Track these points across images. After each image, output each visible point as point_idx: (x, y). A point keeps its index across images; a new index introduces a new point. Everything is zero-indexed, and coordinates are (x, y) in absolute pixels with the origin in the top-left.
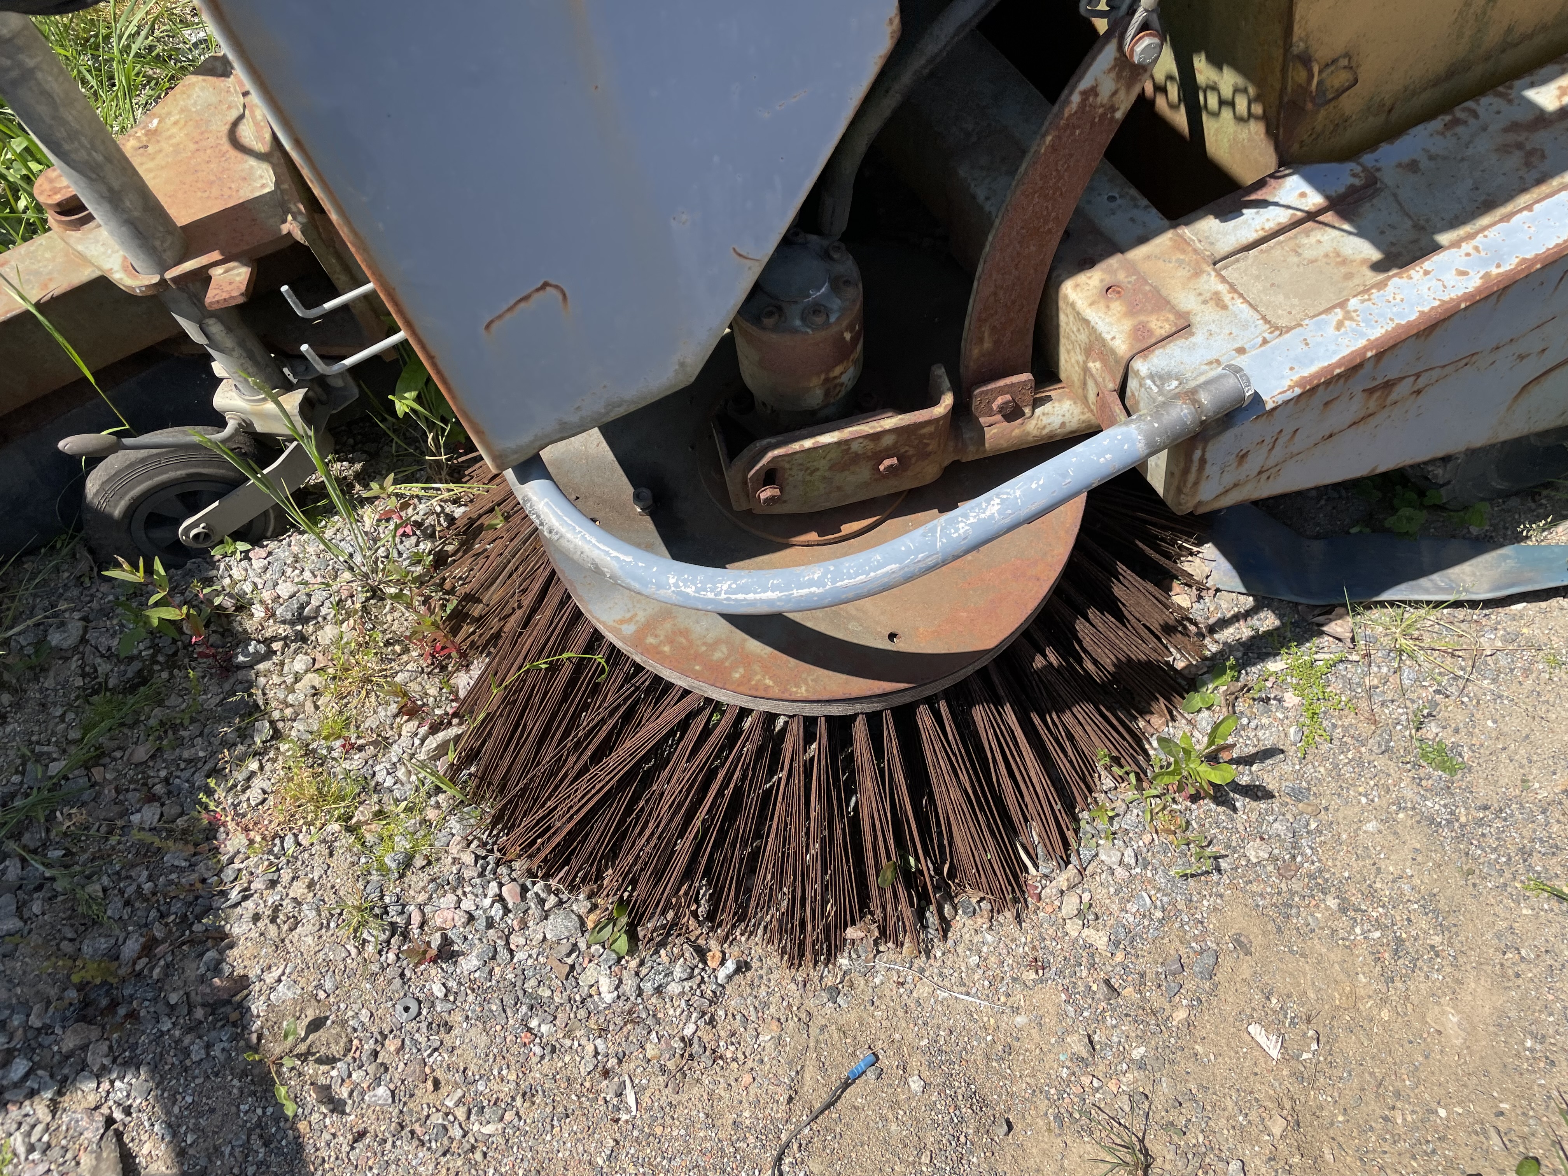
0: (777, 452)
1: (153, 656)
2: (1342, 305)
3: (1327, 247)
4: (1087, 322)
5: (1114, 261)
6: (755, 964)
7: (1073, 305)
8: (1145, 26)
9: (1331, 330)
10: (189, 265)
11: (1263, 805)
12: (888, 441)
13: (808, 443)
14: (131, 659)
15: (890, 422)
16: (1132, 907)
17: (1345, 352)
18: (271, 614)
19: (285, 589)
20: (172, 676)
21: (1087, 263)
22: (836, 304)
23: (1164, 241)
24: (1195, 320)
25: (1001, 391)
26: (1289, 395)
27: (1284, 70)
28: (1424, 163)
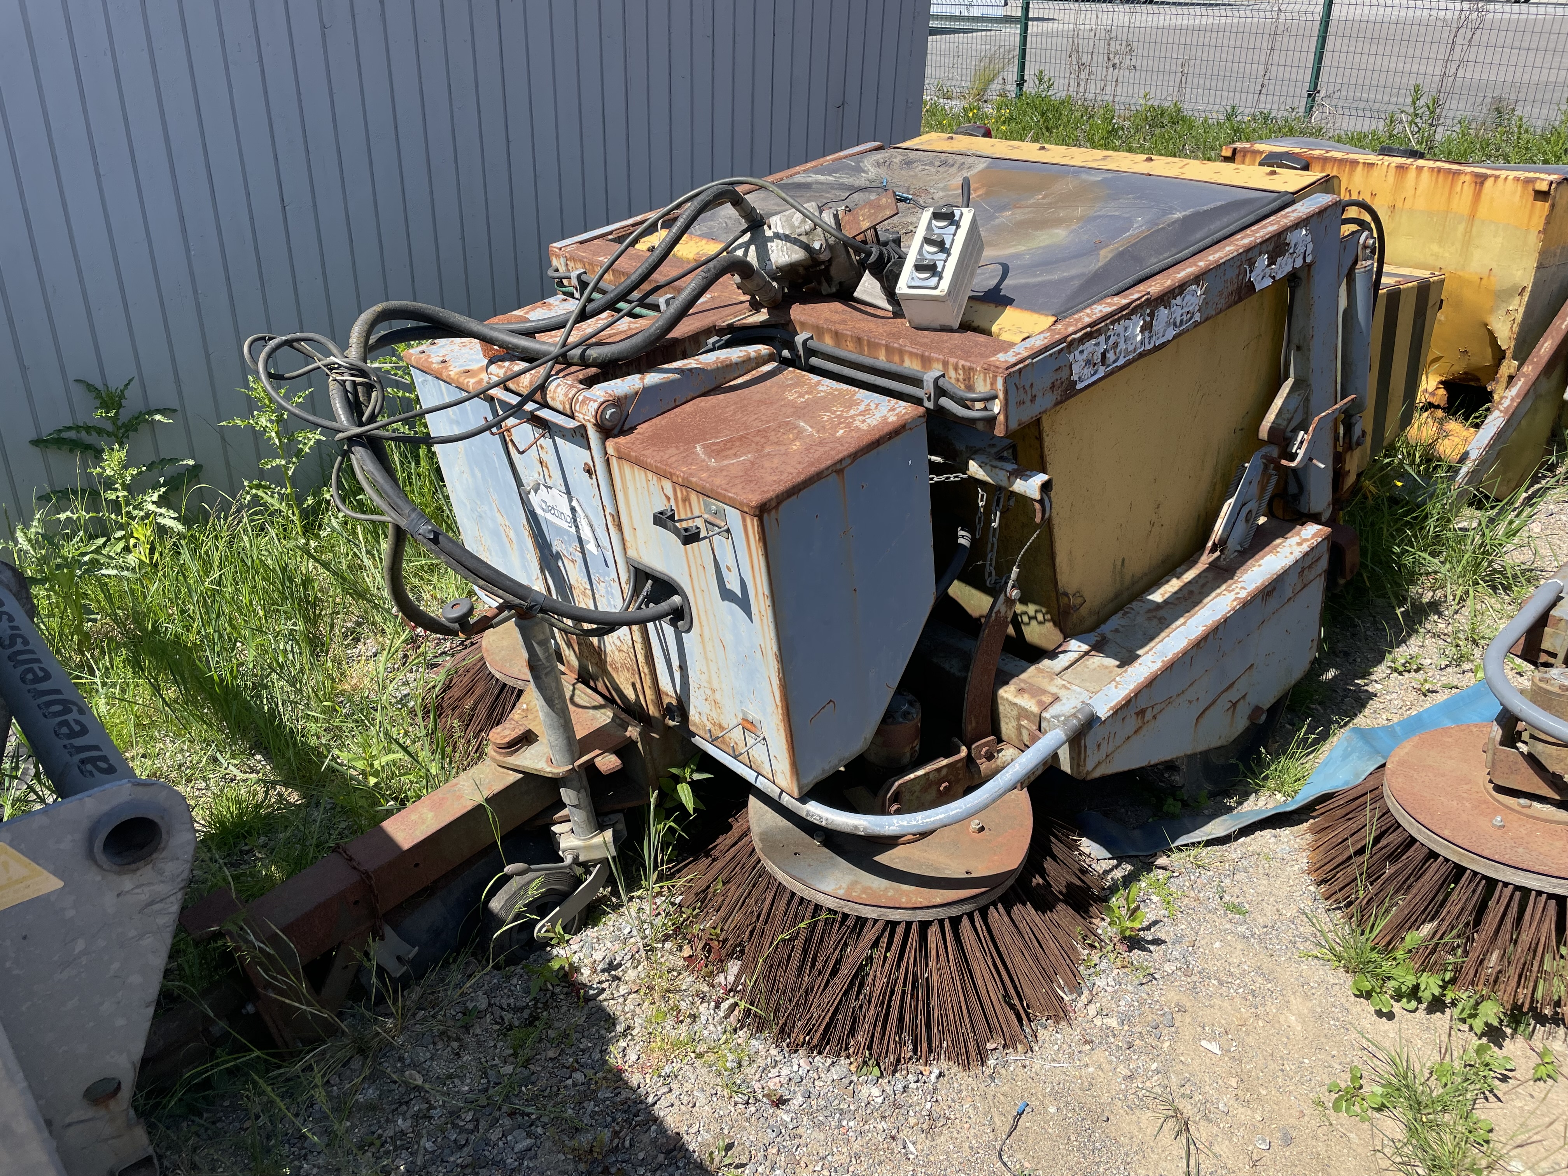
0: (900, 782)
1: (535, 1004)
2: (1114, 680)
3: (1098, 662)
4: (1016, 704)
5: (1015, 680)
7: (1007, 699)
8: (1013, 587)
9: (1115, 689)
10: (585, 758)
11: (1163, 946)
12: (944, 772)
13: (912, 776)
15: (943, 762)
16: (1122, 1003)
17: (1122, 695)
18: (594, 971)
19: (598, 956)
21: (1006, 683)
22: (913, 710)
23: (1032, 669)
24: (1060, 695)
25: (984, 745)
26: (1110, 713)
27: (1058, 600)
28: (1121, 629)
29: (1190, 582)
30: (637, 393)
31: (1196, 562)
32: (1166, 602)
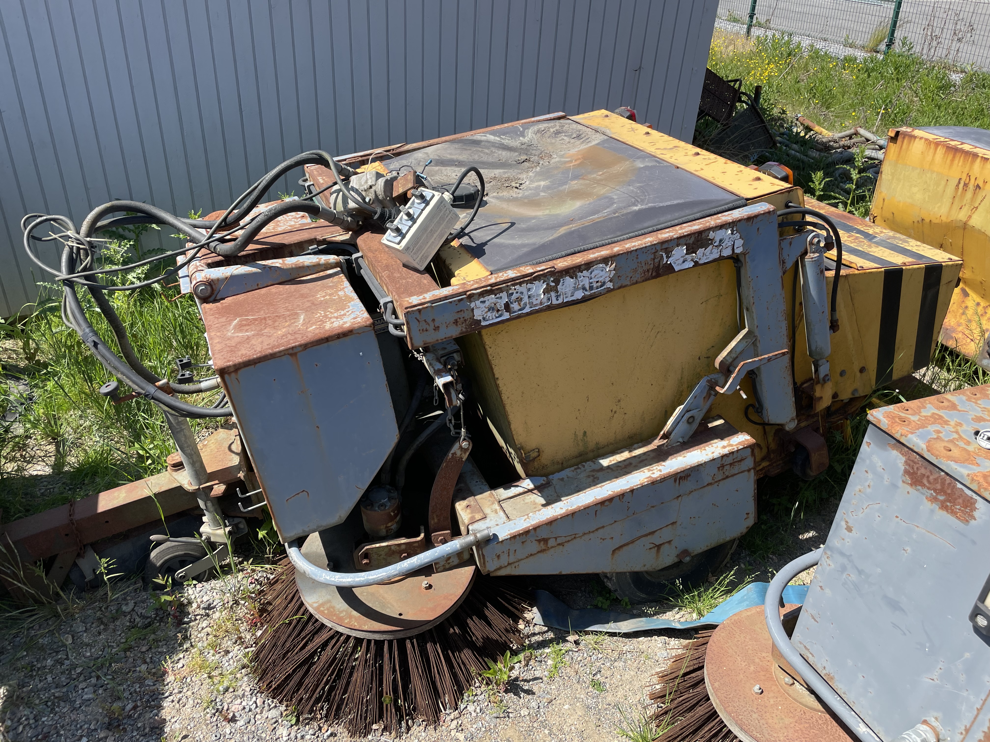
0: (368, 547)
2: (527, 515)
3: (532, 500)
4: (461, 514)
5: (471, 498)
6: (339, 735)
7: (458, 510)
8: (464, 440)
9: (522, 521)
10: (208, 484)
12: (403, 547)
13: (378, 545)
14: (148, 617)
15: (403, 541)
17: (524, 527)
18: (199, 607)
19: (205, 599)
20: (160, 625)
21: (464, 499)
22: (389, 504)
23: (488, 494)
24: (488, 516)
25: (440, 535)
26: (506, 537)
28: (565, 479)
29: (635, 457)
30: (227, 278)
31: (650, 443)
32: (608, 467)
